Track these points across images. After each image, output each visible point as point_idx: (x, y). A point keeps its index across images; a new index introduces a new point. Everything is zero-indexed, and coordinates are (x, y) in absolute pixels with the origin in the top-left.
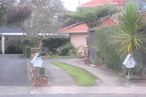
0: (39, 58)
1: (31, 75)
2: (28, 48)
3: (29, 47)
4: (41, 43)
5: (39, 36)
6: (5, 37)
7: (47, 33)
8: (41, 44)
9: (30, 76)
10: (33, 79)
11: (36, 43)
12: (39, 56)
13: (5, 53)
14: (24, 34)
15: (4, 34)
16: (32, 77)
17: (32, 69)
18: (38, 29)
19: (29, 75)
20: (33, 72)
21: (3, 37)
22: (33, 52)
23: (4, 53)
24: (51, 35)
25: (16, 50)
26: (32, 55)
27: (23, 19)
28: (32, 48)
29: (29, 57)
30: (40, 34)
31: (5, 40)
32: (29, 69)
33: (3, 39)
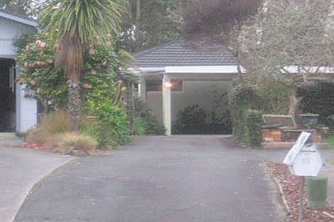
0: (311, 148)
1: (281, 202)
2: (253, 115)
3: (255, 111)
4: (294, 98)
5: (289, 75)
6: (172, 81)
7: (316, 65)
8: (295, 101)
9: (279, 207)
10: (289, 214)
11: (276, 99)
12: (309, 142)
13: (173, 132)
14: (239, 69)
15: (170, 69)
16: (285, 210)
17: (281, 183)
18: (286, 54)
19: (274, 202)
20: (288, 191)
21: (166, 81)
22: (269, 128)
23: (169, 132)
24: (328, 72)
25: (208, 121)
26: (266, 139)
27: (236, 21)
28: (267, 115)
29: (256, 143)
30: (293, 69)
31: (172, 89)
32: (272, 184)
33: (167, 85)
